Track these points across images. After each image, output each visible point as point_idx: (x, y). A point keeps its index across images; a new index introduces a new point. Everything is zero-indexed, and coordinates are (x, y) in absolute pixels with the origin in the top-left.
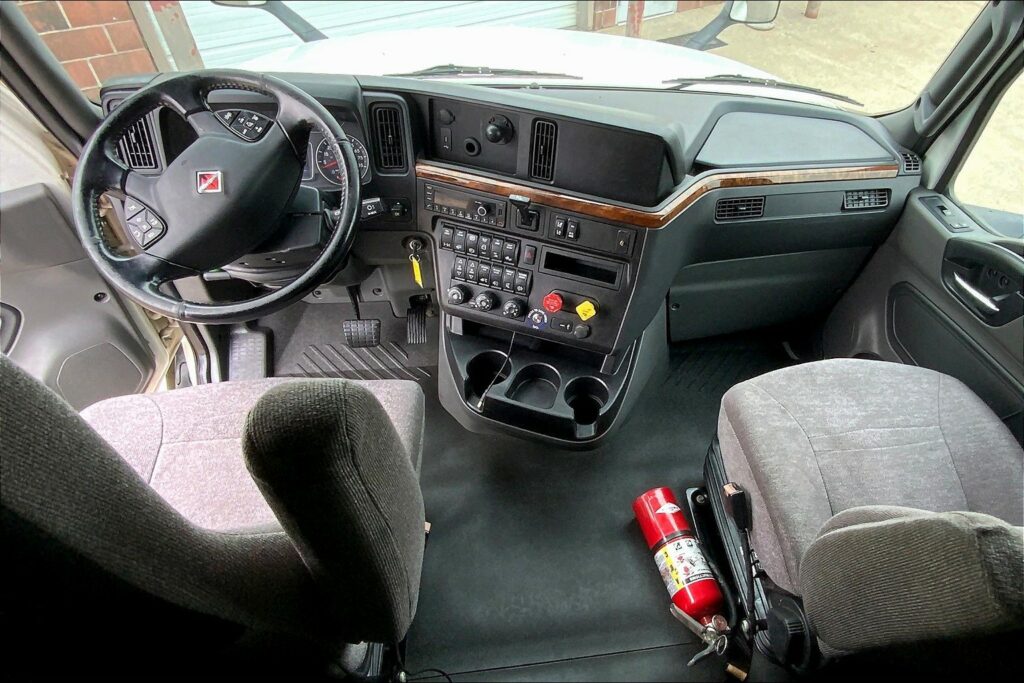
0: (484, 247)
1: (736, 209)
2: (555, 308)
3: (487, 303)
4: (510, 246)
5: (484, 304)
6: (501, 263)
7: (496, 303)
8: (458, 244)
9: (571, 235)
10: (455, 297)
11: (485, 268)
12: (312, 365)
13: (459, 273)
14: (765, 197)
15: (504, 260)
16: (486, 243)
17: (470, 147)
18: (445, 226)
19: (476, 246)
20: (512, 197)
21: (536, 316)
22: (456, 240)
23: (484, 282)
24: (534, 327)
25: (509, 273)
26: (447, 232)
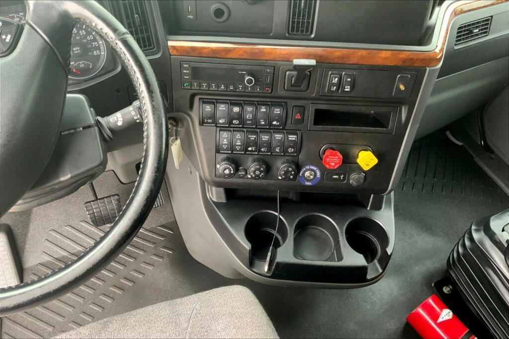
0: (249, 116)
1: (471, 32)
2: (336, 164)
3: (261, 172)
4: (277, 111)
5: (257, 172)
6: (269, 129)
7: (268, 169)
8: (220, 118)
9: (347, 89)
10: (227, 172)
11: (253, 137)
12: (58, 249)
13: (225, 147)
14: (492, 17)
15: (270, 124)
16: (250, 112)
17: (219, 13)
18: (204, 102)
19: (240, 117)
20: (297, 62)
21: (307, 174)
22: (218, 114)
23: (252, 151)
24: (308, 183)
25: (278, 136)
26: (208, 108)
